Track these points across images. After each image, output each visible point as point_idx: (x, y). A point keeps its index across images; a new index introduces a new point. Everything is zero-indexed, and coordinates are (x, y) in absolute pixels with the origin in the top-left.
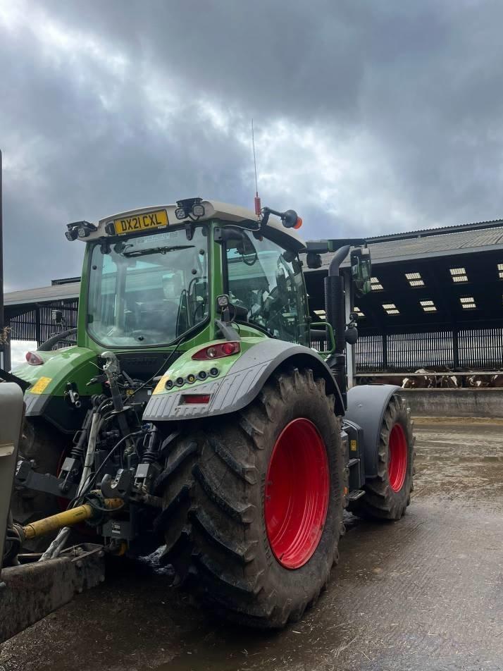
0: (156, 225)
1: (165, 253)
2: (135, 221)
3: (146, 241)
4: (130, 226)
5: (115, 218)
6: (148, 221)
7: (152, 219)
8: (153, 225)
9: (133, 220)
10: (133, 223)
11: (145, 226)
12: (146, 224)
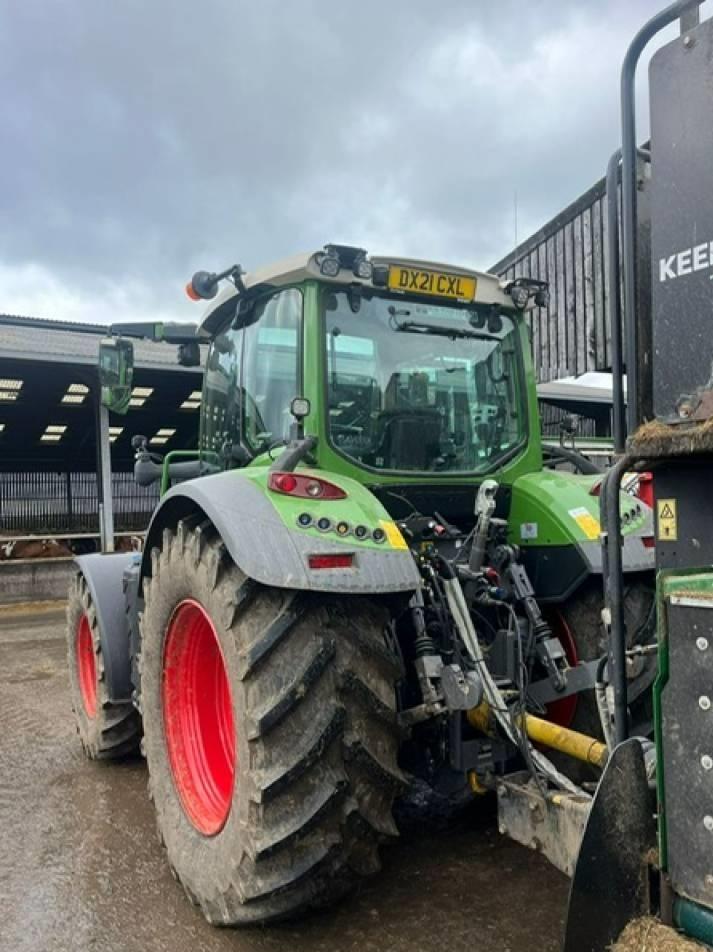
0: (455, 295)
1: (454, 339)
2: (425, 278)
3: (430, 313)
4: (414, 282)
5: (394, 262)
6: (445, 285)
7: (452, 284)
8: (450, 294)
9: (423, 275)
10: (420, 280)
11: (439, 290)
12: (441, 287)
